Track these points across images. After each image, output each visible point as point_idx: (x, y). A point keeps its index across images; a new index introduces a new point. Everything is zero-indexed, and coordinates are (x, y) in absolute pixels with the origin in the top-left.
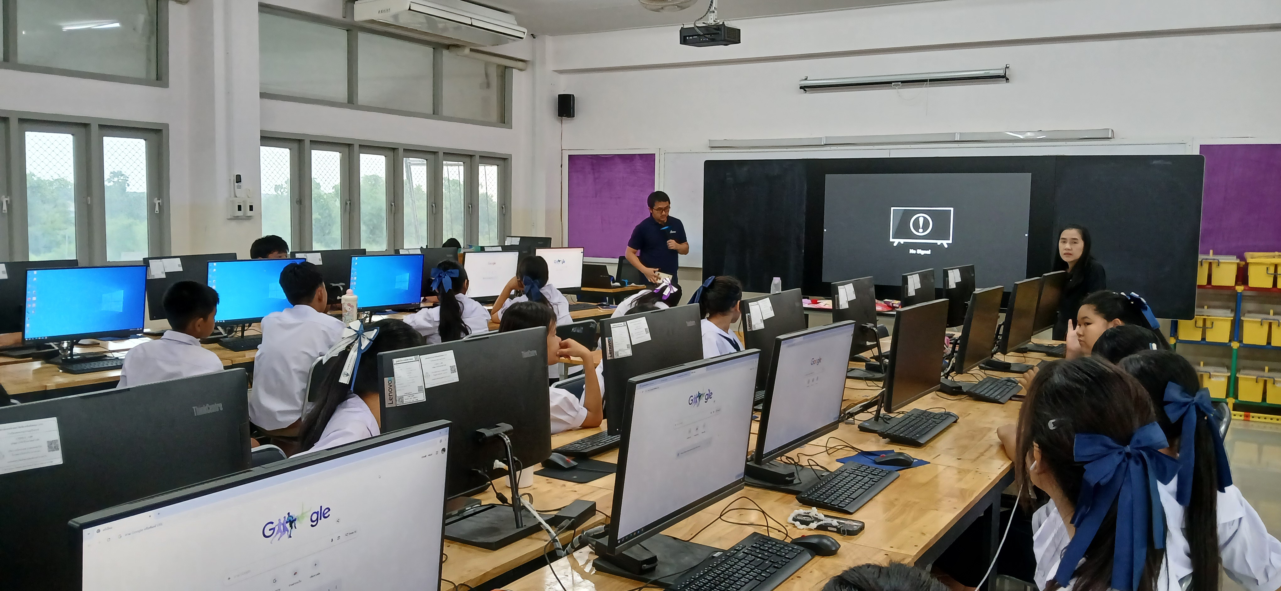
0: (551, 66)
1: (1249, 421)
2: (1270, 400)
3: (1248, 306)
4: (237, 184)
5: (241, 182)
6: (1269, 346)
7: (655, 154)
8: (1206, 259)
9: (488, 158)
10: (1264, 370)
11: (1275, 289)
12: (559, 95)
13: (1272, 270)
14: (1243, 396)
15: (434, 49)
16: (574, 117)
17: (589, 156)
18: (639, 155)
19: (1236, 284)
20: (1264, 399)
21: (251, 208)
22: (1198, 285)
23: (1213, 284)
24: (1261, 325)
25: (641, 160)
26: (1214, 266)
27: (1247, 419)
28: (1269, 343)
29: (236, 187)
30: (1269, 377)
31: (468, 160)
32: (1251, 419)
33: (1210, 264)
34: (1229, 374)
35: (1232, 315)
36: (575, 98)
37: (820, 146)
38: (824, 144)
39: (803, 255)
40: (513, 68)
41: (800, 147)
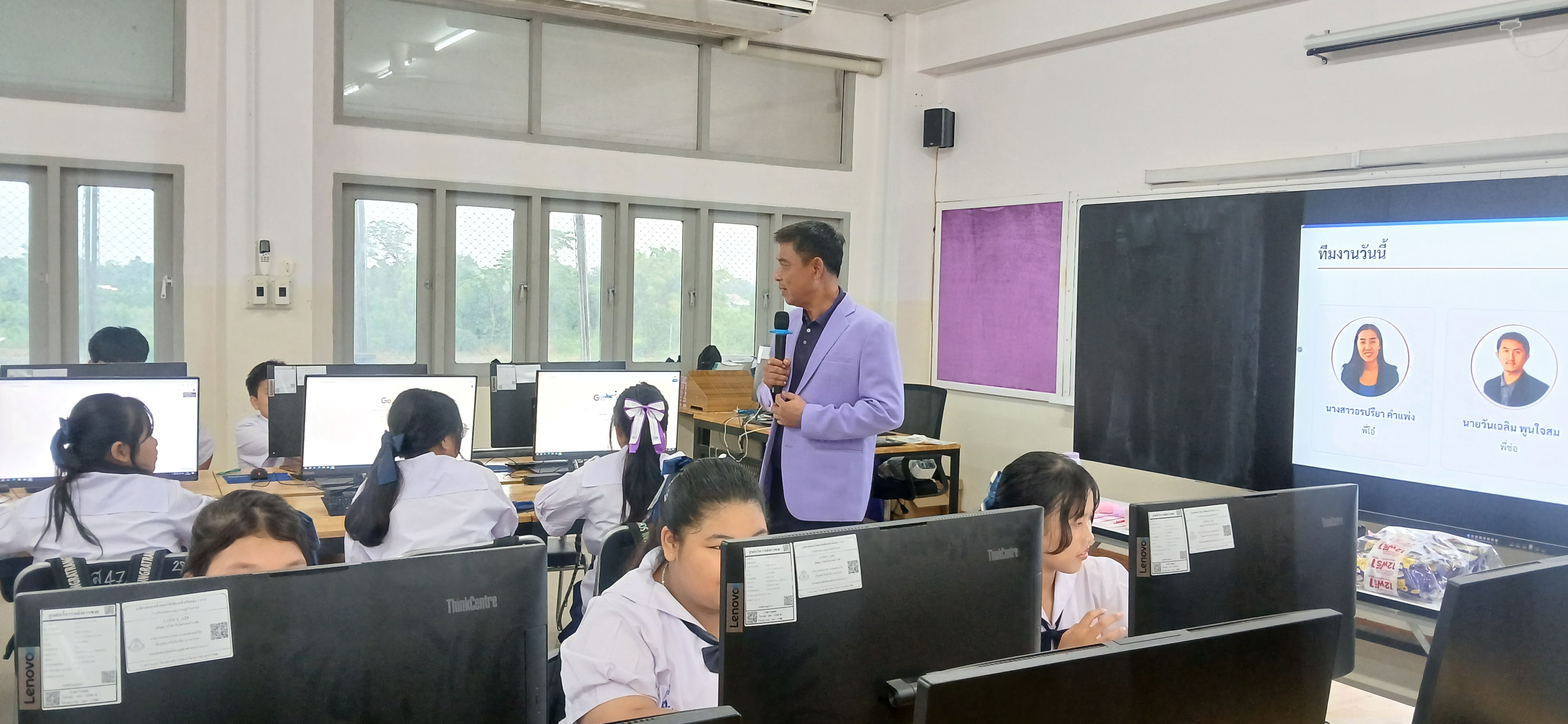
0: (914, 65)
4: (262, 254)
5: (269, 251)
7: (1062, 202)
15: (699, 46)
16: (953, 146)
17: (970, 211)
18: (1040, 204)
21: (283, 292)
25: (1042, 214)
29: (260, 258)
31: (764, 221)
36: (954, 113)
37: (1350, 172)
38: (1357, 166)
39: (1254, 402)
40: (856, 72)
41: (1312, 175)
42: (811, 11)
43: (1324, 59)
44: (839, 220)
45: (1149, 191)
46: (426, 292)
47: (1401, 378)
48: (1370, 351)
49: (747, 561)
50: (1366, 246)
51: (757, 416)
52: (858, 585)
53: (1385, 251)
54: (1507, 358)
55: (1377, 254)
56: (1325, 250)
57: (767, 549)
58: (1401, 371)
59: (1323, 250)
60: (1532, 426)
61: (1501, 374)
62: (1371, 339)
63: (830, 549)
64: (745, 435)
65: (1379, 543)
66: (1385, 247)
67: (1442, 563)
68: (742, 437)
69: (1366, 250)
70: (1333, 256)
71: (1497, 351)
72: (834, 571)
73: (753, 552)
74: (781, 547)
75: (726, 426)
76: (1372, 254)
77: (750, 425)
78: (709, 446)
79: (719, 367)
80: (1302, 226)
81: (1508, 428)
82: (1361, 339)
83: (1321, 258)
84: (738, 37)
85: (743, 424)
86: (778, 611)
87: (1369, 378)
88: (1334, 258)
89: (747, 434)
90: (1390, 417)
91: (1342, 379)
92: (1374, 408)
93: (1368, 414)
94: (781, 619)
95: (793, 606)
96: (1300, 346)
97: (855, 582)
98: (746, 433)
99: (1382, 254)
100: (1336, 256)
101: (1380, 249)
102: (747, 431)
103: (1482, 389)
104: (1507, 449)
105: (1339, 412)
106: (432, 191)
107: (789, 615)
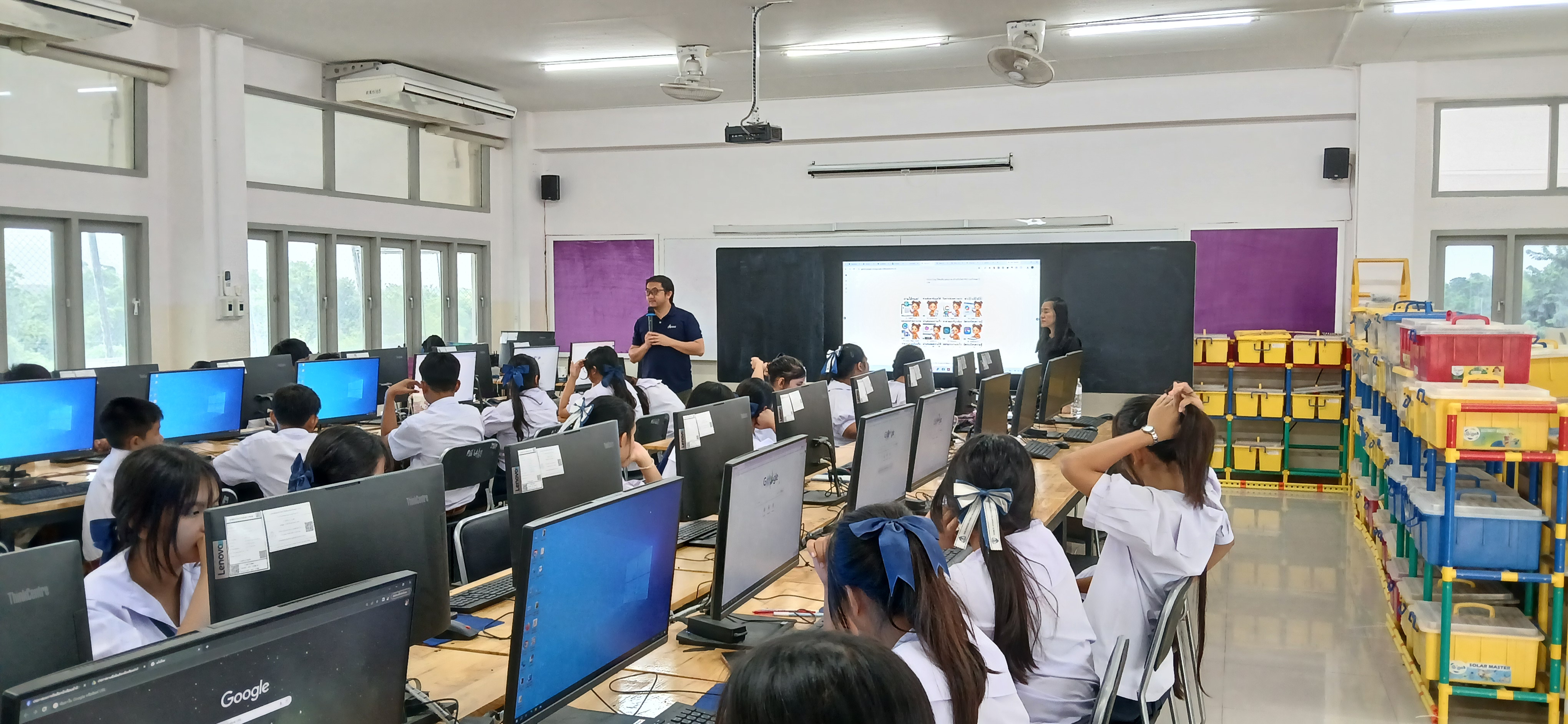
0: (532, 144)
1: (1245, 488)
2: (1264, 467)
3: (1239, 381)
4: (226, 281)
5: (230, 279)
6: (1259, 418)
7: (653, 240)
8: (1201, 338)
9: (466, 246)
10: (1256, 440)
11: (1262, 364)
12: (542, 176)
13: (1259, 347)
14: (1239, 465)
16: (559, 199)
17: (578, 243)
18: (635, 240)
19: (1228, 360)
20: (1257, 467)
21: (242, 307)
22: (1195, 363)
23: (1208, 361)
24: (1252, 397)
25: (637, 247)
26: (1207, 344)
27: (1243, 486)
28: (1259, 415)
29: (225, 285)
30: (1261, 447)
31: (445, 248)
32: (1247, 486)
33: (1204, 342)
34: (1226, 445)
35: (1226, 390)
36: (559, 178)
40: (491, 147)
42: (513, 117)
43: (813, 176)
44: (482, 246)
45: (714, 237)
46: (275, 304)
80: (843, 262)
84: (444, 125)
106: (275, 232)
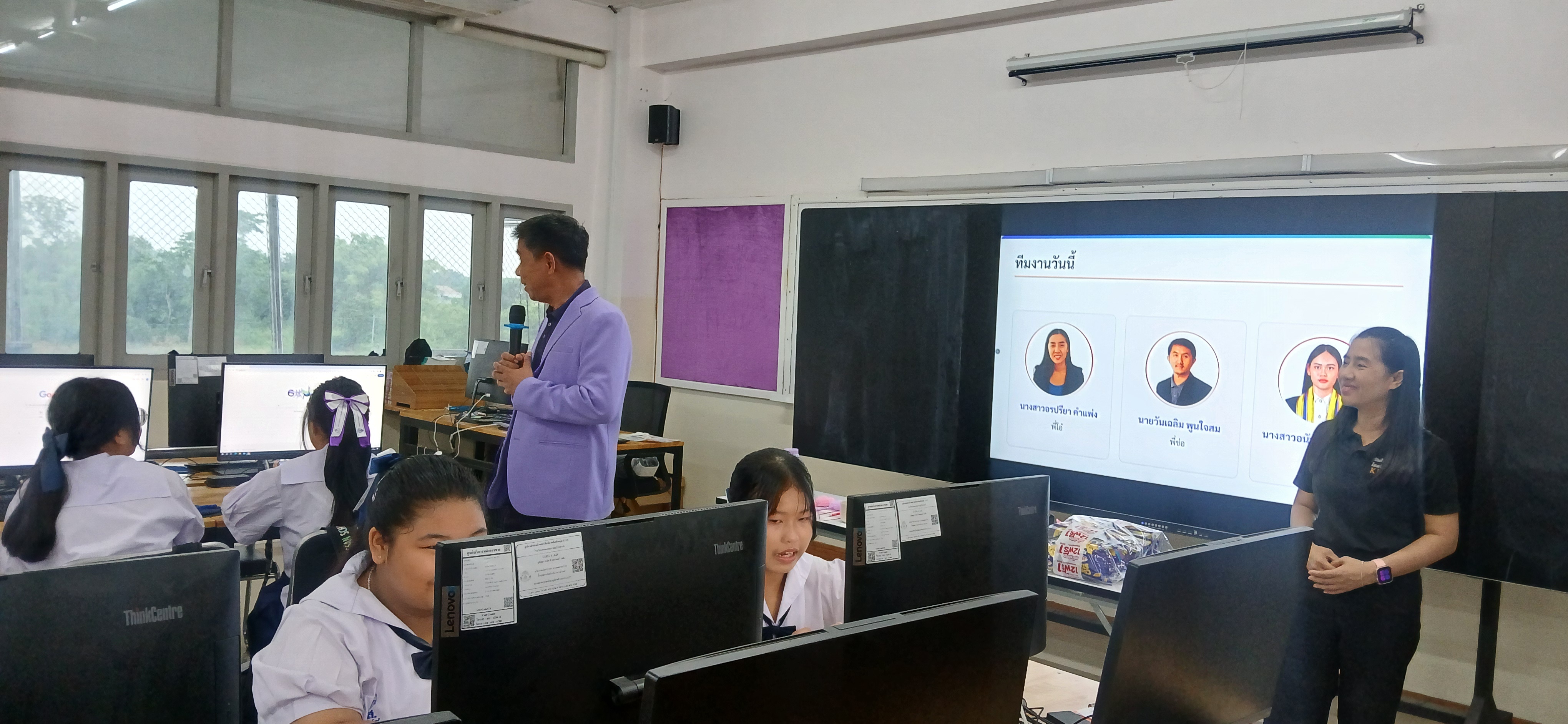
0: (639, 59)
7: (784, 205)
15: (413, 24)
16: (678, 143)
17: (695, 210)
18: (762, 207)
25: (762, 216)
31: (481, 210)
36: (679, 111)
37: (1045, 188)
38: (1050, 183)
39: (957, 400)
40: (579, 62)
41: (1010, 190)
43: (1024, 80)
45: (865, 199)
46: (92, 276)
47: (1085, 378)
48: (1059, 354)
49: (464, 563)
50: (1057, 257)
51: (471, 413)
52: (583, 583)
53: (1073, 262)
54: (1176, 362)
55: (1067, 265)
56: (1021, 259)
57: (486, 550)
58: (1085, 373)
59: (1019, 260)
60: (1197, 423)
61: (1171, 376)
62: (1060, 342)
63: (554, 548)
64: (457, 433)
65: (1067, 530)
66: (1074, 258)
67: (1120, 547)
68: (453, 436)
69: (1057, 260)
70: (1028, 265)
71: (1168, 355)
72: (558, 570)
73: (471, 553)
74: (501, 547)
75: (437, 424)
76: (1062, 265)
77: (463, 424)
78: (417, 445)
79: (429, 362)
80: (1002, 237)
81: (1177, 425)
82: (1052, 343)
83: (1018, 266)
84: (457, 18)
85: (455, 422)
86: (497, 614)
87: (1058, 378)
88: (1029, 267)
89: (460, 432)
90: (1076, 414)
91: (1034, 380)
92: (1062, 407)
93: (1056, 411)
94: (501, 621)
95: (514, 608)
96: (998, 348)
97: (580, 580)
98: (458, 431)
99: (1071, 265)
100: (1031, 265)
101: (1070, 260)
102: (459, 429)
103: (1155, 391)
104: (1176, 443)
105: (1031, 409)
106: (103, 164)
107: (509, 617)
